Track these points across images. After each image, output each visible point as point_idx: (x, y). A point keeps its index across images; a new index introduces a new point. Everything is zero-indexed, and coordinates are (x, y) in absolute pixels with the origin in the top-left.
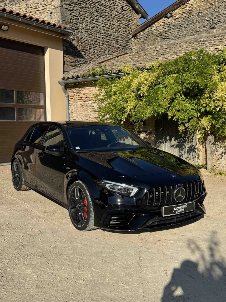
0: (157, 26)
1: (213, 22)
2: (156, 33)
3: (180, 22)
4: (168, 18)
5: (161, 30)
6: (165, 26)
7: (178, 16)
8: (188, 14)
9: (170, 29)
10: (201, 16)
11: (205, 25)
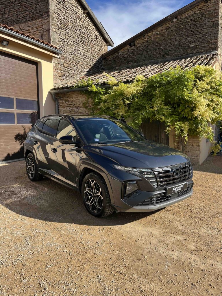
0: (122, 52)
1: (167, 50)
2: (122, 57)
3: (141, 50)
4: (132, 46)
5: (126, 55)
6: (129, 52)
7: (139, 45)
8: (147, 44)
9: (133, 55)
10: (157, 46)
11: (160, 52)
